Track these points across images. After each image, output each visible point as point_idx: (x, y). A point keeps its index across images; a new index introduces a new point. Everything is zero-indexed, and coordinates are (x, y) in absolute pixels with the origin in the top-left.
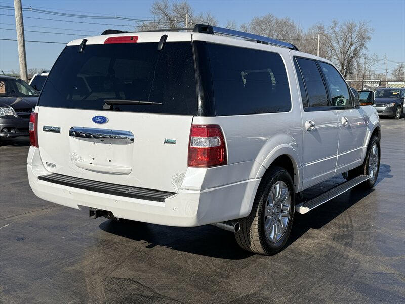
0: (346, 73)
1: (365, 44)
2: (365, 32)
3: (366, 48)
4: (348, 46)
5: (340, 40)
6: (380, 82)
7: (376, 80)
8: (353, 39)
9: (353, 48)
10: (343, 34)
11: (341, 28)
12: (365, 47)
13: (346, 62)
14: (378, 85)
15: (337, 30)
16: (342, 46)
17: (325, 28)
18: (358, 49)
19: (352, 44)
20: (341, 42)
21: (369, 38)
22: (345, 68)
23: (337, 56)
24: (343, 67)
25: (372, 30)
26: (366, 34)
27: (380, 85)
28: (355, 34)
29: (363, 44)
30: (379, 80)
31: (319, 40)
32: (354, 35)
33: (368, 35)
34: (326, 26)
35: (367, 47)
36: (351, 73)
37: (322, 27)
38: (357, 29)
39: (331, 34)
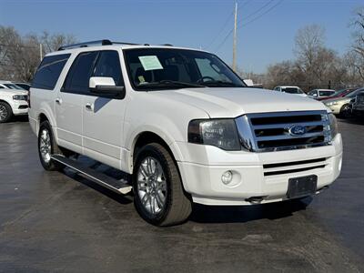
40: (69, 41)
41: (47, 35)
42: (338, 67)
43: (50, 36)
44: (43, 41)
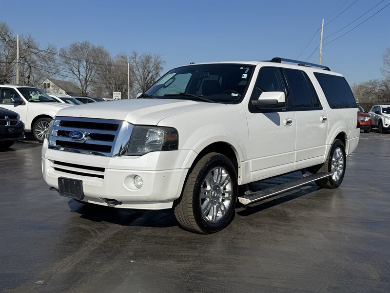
40: (156, 61)
41: (135, 55)
43: (138, 56)
44: (132, 61)
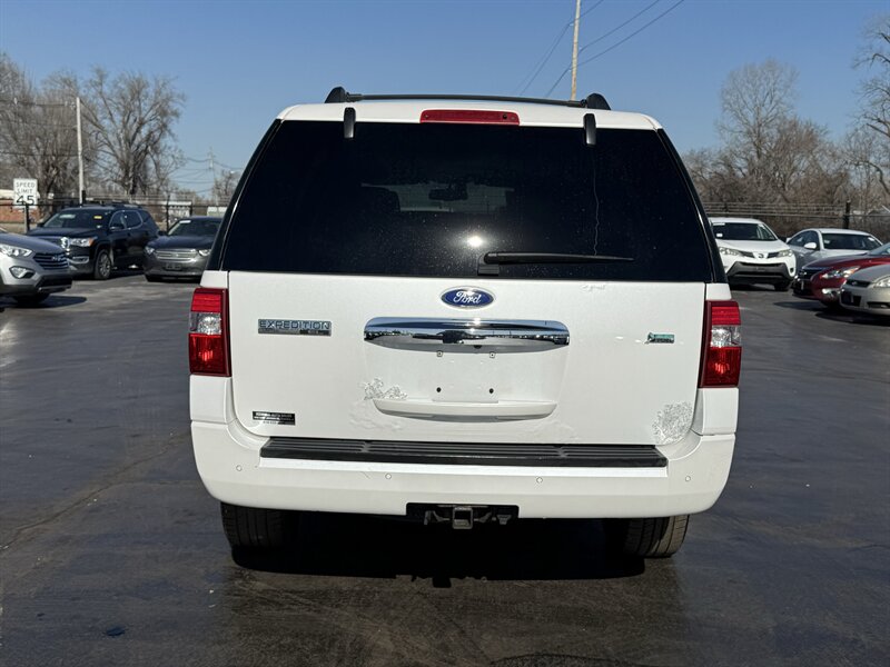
0: (135, 186)
1: (170, 126)
2: (168, 99)
3: (172, 135)
4: (135, 127)
5: (115, 113)
6: (191, 207)
7: (184, 203)
8: (144, 113)
9: (144, 131)
10: (121, 101)
11: (116, 86)
12: (169, 131)
13: (131, 162)
14: (187, 214)
15: (106, 89)
16: (120, 125)
17: (80, 82)
18: (157, 134)
19: (142, 124)
20: (118, 118)
21: (176, 114)
22: (130, 175)
23: (112, 148)
24: (127, 173)
25: (183, 97)
26: (170, 103)
27: (191, 212)
28: (147, 101)
29: (165, 126)
30: (190, 203)
31: (78, 110)
32: (146, 105)
33: (174, 106)
34: (82, 78)
35: (173, 131)
36: (144, 186)
37: (72, 79)
38: (151, 90)
39: (94, 97)
40: (158, 93)
41: (102, 77)
42: (829, 167)
43: (109, 80)
44: (91, 92)
